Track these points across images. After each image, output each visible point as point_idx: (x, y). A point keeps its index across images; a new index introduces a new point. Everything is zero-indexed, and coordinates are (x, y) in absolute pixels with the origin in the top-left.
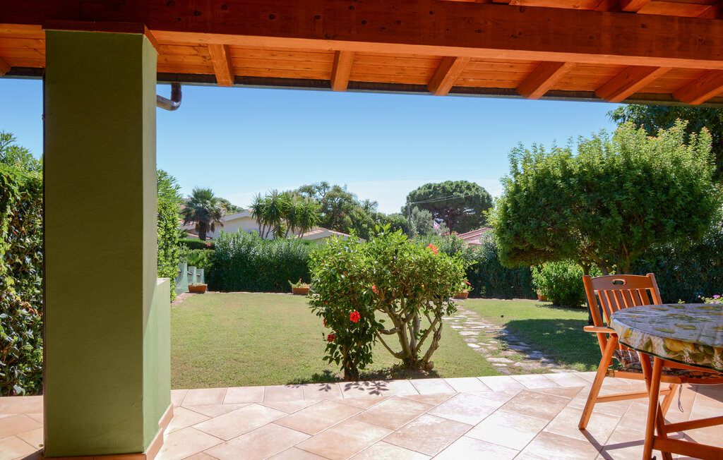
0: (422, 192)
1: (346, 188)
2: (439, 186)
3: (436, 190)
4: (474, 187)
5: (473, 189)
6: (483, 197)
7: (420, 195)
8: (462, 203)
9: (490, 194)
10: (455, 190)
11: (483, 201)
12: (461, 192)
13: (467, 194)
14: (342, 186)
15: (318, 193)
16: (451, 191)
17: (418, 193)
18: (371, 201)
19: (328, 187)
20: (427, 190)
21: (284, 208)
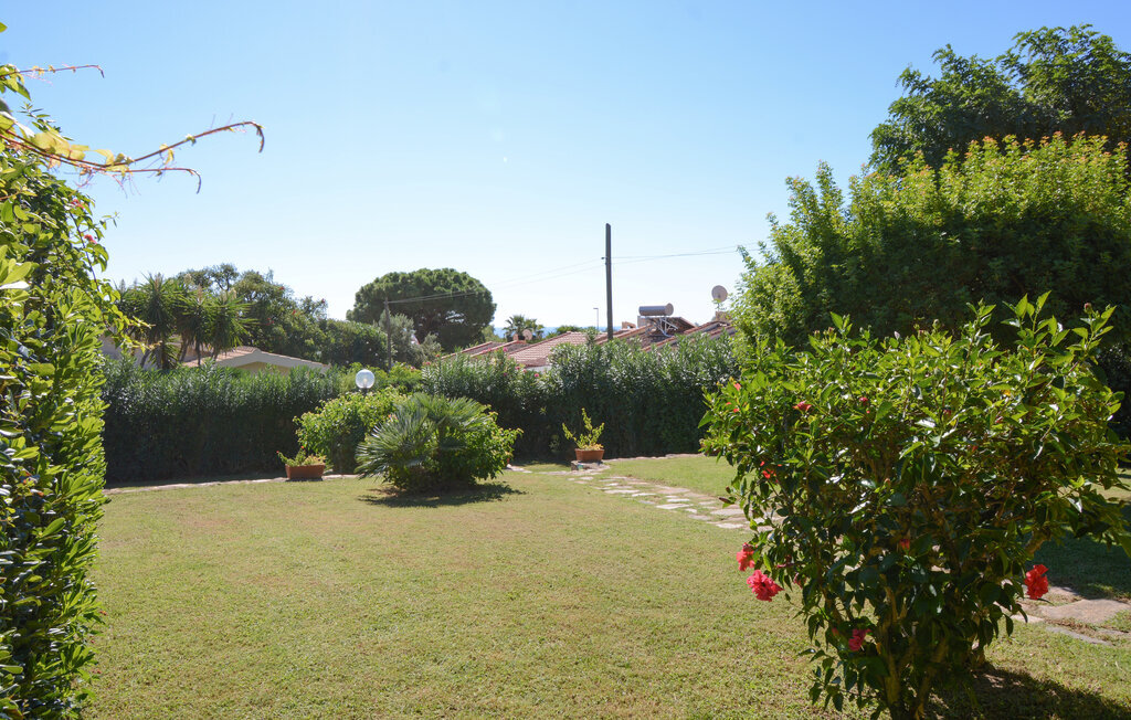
0: (383, 286)
1: (271, 276)
2: (411, 276)
3: (407, 283)
4: (465, 278)
5: (465, 283)
6: (480, 294)
7: (380, 291)
8: (448, 304)
9: (489, 289)
10: (435, 284)
11: (481, 301)
12: (447, 287)
13: (455, 289)
14: (263, 272)
15: (215, 285)
16: (430, 284)
17: (376, 286)
18: (314, 300)
19: (235, 275)
20: (391, 284)
21: (178, 308)
